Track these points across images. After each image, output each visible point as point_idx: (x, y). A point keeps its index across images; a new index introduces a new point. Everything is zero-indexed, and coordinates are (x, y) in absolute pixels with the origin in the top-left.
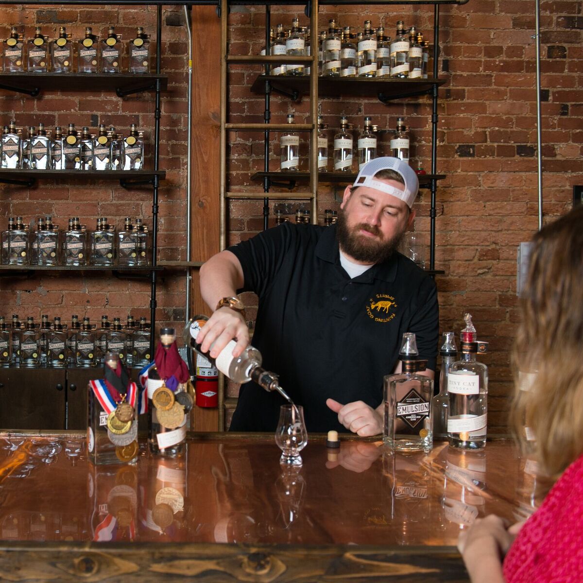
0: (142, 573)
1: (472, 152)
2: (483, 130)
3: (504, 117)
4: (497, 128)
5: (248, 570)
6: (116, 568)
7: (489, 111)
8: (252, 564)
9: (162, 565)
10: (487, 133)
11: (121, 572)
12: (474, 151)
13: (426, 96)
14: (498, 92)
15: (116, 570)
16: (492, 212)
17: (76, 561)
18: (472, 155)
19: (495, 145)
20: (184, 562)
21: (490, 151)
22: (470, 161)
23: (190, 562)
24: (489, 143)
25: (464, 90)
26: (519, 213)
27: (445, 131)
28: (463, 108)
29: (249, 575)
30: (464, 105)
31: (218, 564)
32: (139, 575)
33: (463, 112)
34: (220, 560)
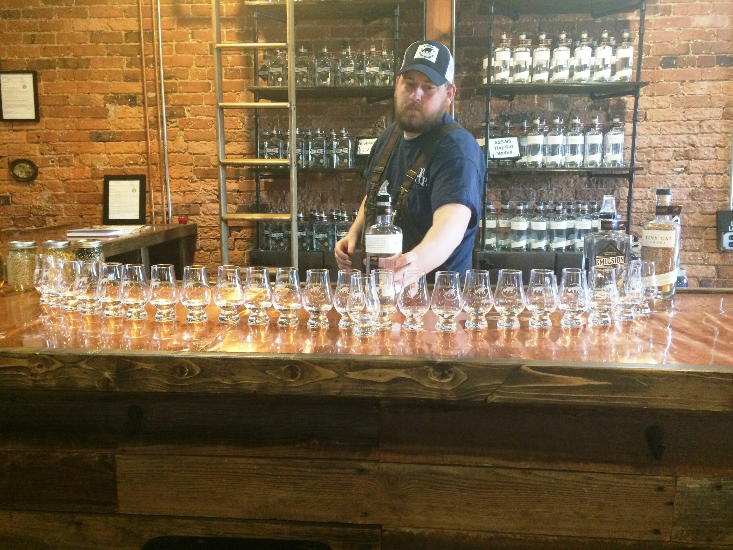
0: (340, 379)
1: (674, 63)
2: (687, 42)
3: (707, 31)
4: (699, 41)
5: (433, 379)
6: (317, 374)
7: (694, 24)
8: (436, 373)
9: (356, 373)
10: (690, 45)
11: (321, 378)
12: (676, 63)
13: (635, 12)
14: (702, 7)
15: (317, 377)
16: (690, 117)
17: (283, 368)
18: (675, 66)
19: (697, 56)
20: (376, 371)
21: (691, 62)
22: (673, 71)
23: (382, 371)
24: (691, 55)
25: (670, 6)
26: (717, 119)
27: (651, 45)
28: (669, 23)
29: (434, 383)
30: (671, 20)
31: (406, 373)
32: (337, 381)
33: (668, 26)
34: (408, 370)
